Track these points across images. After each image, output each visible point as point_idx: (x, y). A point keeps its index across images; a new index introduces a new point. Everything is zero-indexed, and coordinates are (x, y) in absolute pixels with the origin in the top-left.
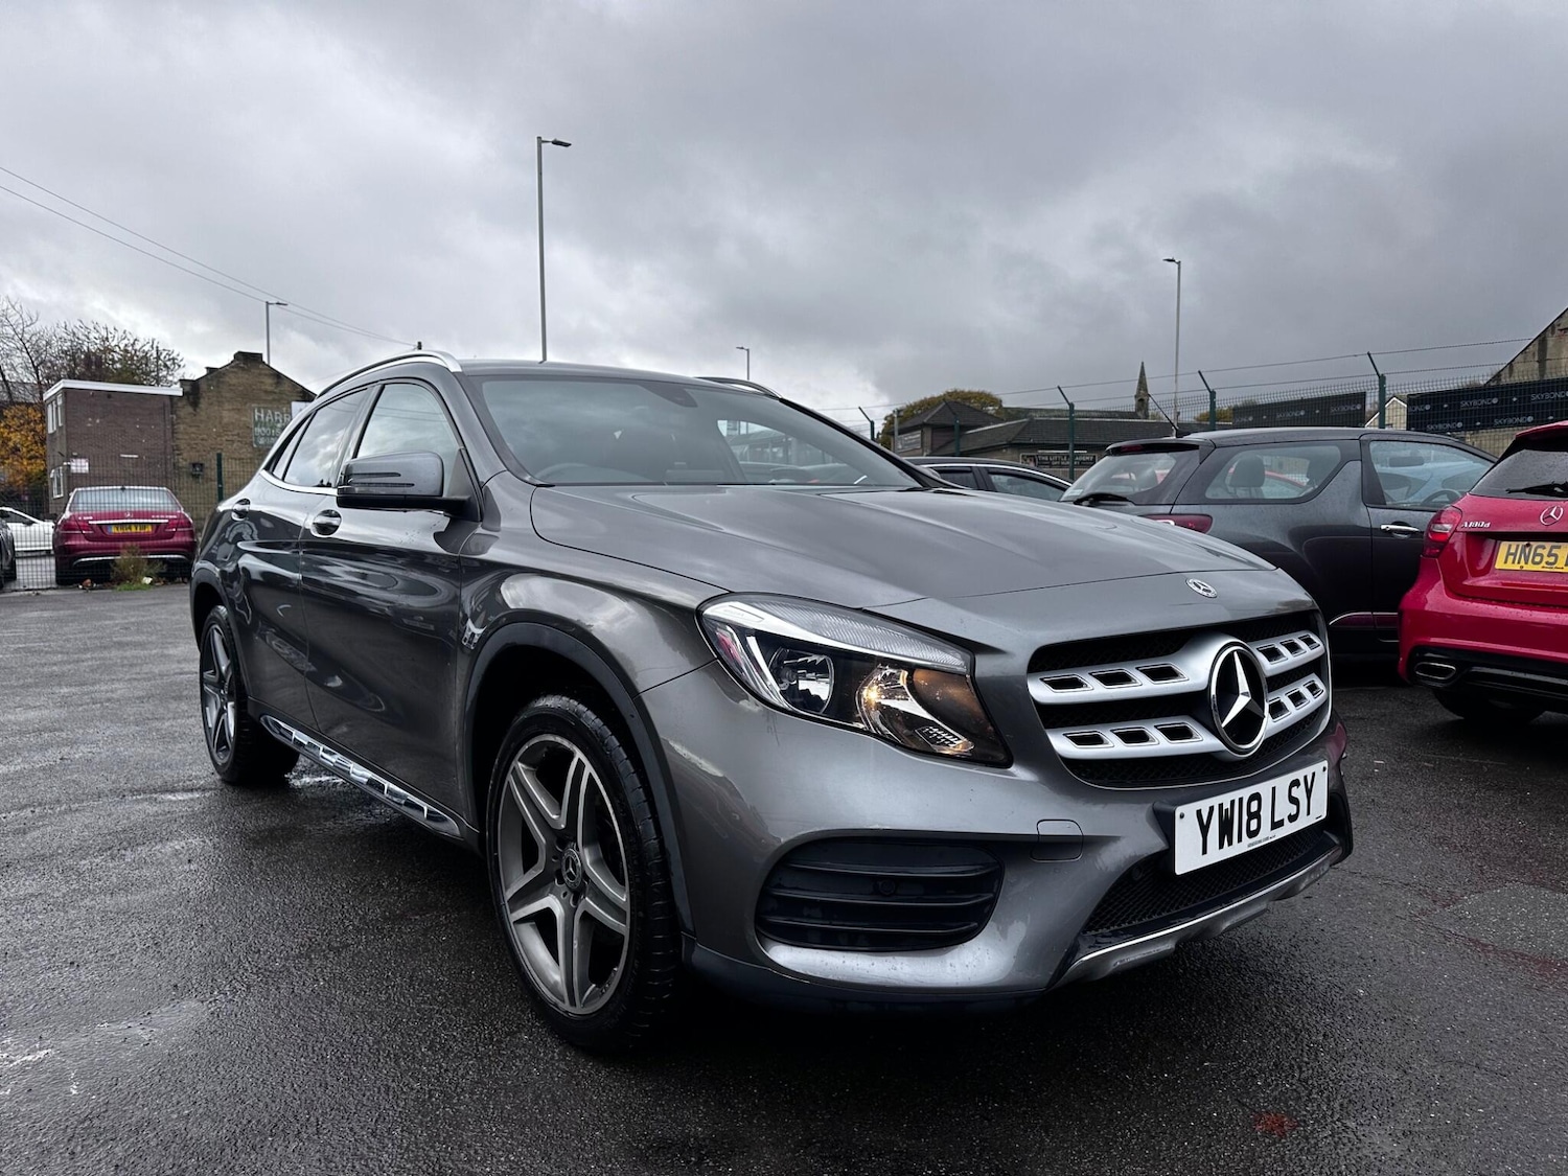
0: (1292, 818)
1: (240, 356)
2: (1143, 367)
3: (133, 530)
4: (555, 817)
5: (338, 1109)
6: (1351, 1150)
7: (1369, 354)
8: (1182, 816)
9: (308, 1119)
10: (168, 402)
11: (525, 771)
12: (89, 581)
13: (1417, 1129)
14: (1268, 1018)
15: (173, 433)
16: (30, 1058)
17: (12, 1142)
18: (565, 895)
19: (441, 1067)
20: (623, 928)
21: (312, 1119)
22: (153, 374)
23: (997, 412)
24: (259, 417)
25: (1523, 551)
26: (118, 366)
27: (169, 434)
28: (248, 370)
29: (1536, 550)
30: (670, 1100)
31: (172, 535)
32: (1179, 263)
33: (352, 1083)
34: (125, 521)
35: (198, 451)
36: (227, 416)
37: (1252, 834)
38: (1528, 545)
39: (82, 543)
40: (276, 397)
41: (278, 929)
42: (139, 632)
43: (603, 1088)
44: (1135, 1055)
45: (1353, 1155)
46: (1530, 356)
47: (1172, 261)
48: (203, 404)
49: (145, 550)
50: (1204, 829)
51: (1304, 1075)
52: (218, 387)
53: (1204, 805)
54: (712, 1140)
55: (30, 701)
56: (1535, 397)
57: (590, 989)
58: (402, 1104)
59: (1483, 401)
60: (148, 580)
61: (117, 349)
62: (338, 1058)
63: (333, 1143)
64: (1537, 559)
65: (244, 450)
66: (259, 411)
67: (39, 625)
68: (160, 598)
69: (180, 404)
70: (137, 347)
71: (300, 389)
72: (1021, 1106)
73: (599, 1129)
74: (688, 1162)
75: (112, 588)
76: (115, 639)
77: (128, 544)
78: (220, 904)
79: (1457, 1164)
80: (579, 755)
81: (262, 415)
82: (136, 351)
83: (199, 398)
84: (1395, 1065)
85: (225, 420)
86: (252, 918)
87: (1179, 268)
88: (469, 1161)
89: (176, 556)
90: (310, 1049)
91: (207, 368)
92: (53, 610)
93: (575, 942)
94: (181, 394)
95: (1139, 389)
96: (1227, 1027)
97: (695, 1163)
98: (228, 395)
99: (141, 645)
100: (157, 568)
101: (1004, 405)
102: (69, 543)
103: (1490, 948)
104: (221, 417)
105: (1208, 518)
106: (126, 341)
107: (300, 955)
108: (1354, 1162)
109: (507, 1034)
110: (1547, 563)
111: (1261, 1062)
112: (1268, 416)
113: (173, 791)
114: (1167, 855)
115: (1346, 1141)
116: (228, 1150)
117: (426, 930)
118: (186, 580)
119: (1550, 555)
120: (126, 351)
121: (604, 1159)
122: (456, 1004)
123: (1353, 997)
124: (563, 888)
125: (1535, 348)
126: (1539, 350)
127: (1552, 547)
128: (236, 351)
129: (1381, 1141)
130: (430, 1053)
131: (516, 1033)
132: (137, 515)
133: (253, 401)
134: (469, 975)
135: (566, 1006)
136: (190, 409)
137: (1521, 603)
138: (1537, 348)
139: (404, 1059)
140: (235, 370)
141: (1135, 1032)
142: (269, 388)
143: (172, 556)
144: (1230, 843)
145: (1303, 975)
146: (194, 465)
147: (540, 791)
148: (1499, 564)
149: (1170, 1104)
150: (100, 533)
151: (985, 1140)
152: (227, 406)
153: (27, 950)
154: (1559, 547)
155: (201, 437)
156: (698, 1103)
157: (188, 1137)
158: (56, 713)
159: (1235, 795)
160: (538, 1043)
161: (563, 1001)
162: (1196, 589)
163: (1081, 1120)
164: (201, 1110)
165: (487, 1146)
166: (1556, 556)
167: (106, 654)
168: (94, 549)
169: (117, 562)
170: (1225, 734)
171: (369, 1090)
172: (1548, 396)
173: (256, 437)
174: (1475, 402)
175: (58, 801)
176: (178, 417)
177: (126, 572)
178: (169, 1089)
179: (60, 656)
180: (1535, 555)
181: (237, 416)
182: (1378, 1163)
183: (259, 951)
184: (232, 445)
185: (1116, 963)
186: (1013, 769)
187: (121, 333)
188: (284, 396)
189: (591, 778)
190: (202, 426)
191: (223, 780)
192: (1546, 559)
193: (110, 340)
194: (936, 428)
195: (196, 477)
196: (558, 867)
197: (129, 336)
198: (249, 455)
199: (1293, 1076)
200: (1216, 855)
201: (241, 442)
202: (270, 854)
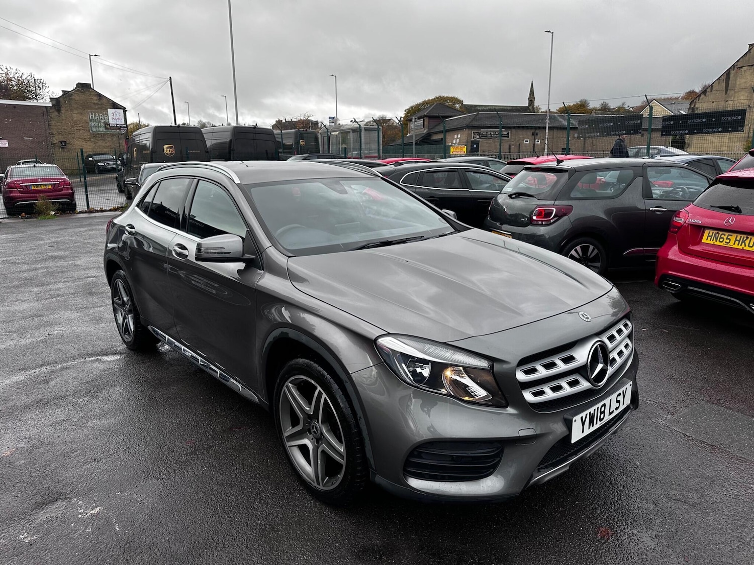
0: (617, 409)
1: (80, 86)
2: (532, 84)
3: (43, 188)
4: (307, 409)
5: (229, 535)
6: (635, 545)
7: (646, 96)
8: (575, 421)
9: (218, 541)
10: (45, 110)
11: (292, 387)
12: (24, 214)
13: (660, 534)
14: (601, 478)
15: (49, 126)
16: (93, 512)
17: (101, 555)
18: (312, 439)
19: (266, 513)
20: (343, 462)
21: (220, 540)
22: (34, 92)
23: (461, 107)
24: (92, 117)
25: (715, 235)
26: (15, 88)
27: (47, 127)
28: (84, 93)
29: (721, 236)
30: (363, 527)
31: (62, 190)
32: (552, 33)
33: (232, 522)
34: (38, 183)
35: (63, 135)
36: (76, 117)
37: (601, 420)
38: (718, 233)
39: (18, 195)
40: (99, 106)
41: (178, 438)
42: (59, 249)
43: (335, 521)
44: (548, 499)
45: (636, 547)
46: (722, 81)
47: (549, 32)
48: (63, 110)
49: (50, 198)
50: (583, 423)
51: (616, 508)
52: (70, 102)
53: (583, 415)
54: (384, 547)
55: (21, 297)
56: (723, 119)
57: (326, 479)
58: (255, 532)
59: (698, 120)
60: (53, 213)
61: (13, 79)
62: (223, 509)
63: (231, 552)
64: (721, 240)
65: (86, 134)
66: (92, 114)
67: (8, 244)
68: (62, 225)
69: (51, 111)
70: (24, 77)
71: (111, 102)
72: (505, 527)
73: (337, 543)
74: (376, 558)
75: (36, 218)
76: (49, 254)
77: (41, 195)
78: (149, 424)
79: (676, 552)
80: (319, 388)
81: (93, 116)
82: (23, 80)
83: (60, 108)
84: (652, 501)
85: (75, 119)
86: (166, 433)
87: (552, 35)
88: (289, 560)
89: (65, 200)
90: (210, 505)
91: (63, 91)
92: (12, 233)
93: (319, 461)
94: (51, 106)
95: (530, 95)
96: (584, 483)
97: (379, 559)
98: (75, 106)
99: (62, 258)
100: (57, 206)
101: (464, 104)
102: (12, 195)
103: (691, 438)
104: (72, 117)
105: (571, 207)
106: (17, 75)
107: (192, 453)
108: (636, 551)
109: (290, 494)
110: (726, 242)
111: (598, 501)
112: (595, 125)
113: (107, 354)
114: (569, 436)
115: (633, 540)
116: (190, 557)
117: (243, 437)
118: (71, 212)
119: (727, 239)
120: (19, 80)
121: (343, 558)
122: (265, 479)
123: (635, 466)
124: (311, 436)
125: (724, 77)
126: (726, 78)
127: (729, 235)
128: (77, 83)
129: (647, 540)
130: (260, 505)
131: (293, 493)
132: (43, 180)
133: (88, 108)
134: (267, 462)
135: (315, 484)
136: (56, 113)
137: (712, 260)
138: (725, 77)
139: (250, 508)
140: (78, 92)
141: (547, 487)
142: (96, 102)
143: (63, 200)
144: (593, 426)
145: (614, 454)
146: (61, 142)
147: (299, 396)
148: (704, 240)
149: (563, 524)
150: (26, 190)
151: (492, 544)
152: (75, 112)
153: (73, 453)
154: (732, 236)
155: (63, 128)
156: (375, 528)
157: (172, 550)
158: (37, 305)
159: (595, 407)
160: (304, 499)
161: (314, 482)
162: (583, 318)
163: (529, 533)
164: (173, 537)
165: (294, 552)
166: (730, 239)
167: (47, 264)
168: (24, 198)
169: (37, 204)
170: (592, 381)
171: (240, 525)
172: (730, 118)
173: (91, 127)
174: (695, 121)
175: (56, 362)
176: (51, 118)
177: (42, 209)
178: (157, 526)
179: (25, 266)
180: (721, 238)
181: (81, 117)
182: (645, 551)
183: (174, 451)
184: (79, 132)
185: (547, 479)
186: (509, 409)
187: (14, 70)
188: (104, 106)
189: (325, 399)
190: (64, 122)
191: (127, 348)
192: (725, 240)
193: (9, 74)
194: (430, 117)
195: (63, 148)
196: (309, 427)
197: (19, 72)
198: (88, 137)
199: (612, 508)
200: (587, 431)
201: (84, 130)
202: (163, 395)
